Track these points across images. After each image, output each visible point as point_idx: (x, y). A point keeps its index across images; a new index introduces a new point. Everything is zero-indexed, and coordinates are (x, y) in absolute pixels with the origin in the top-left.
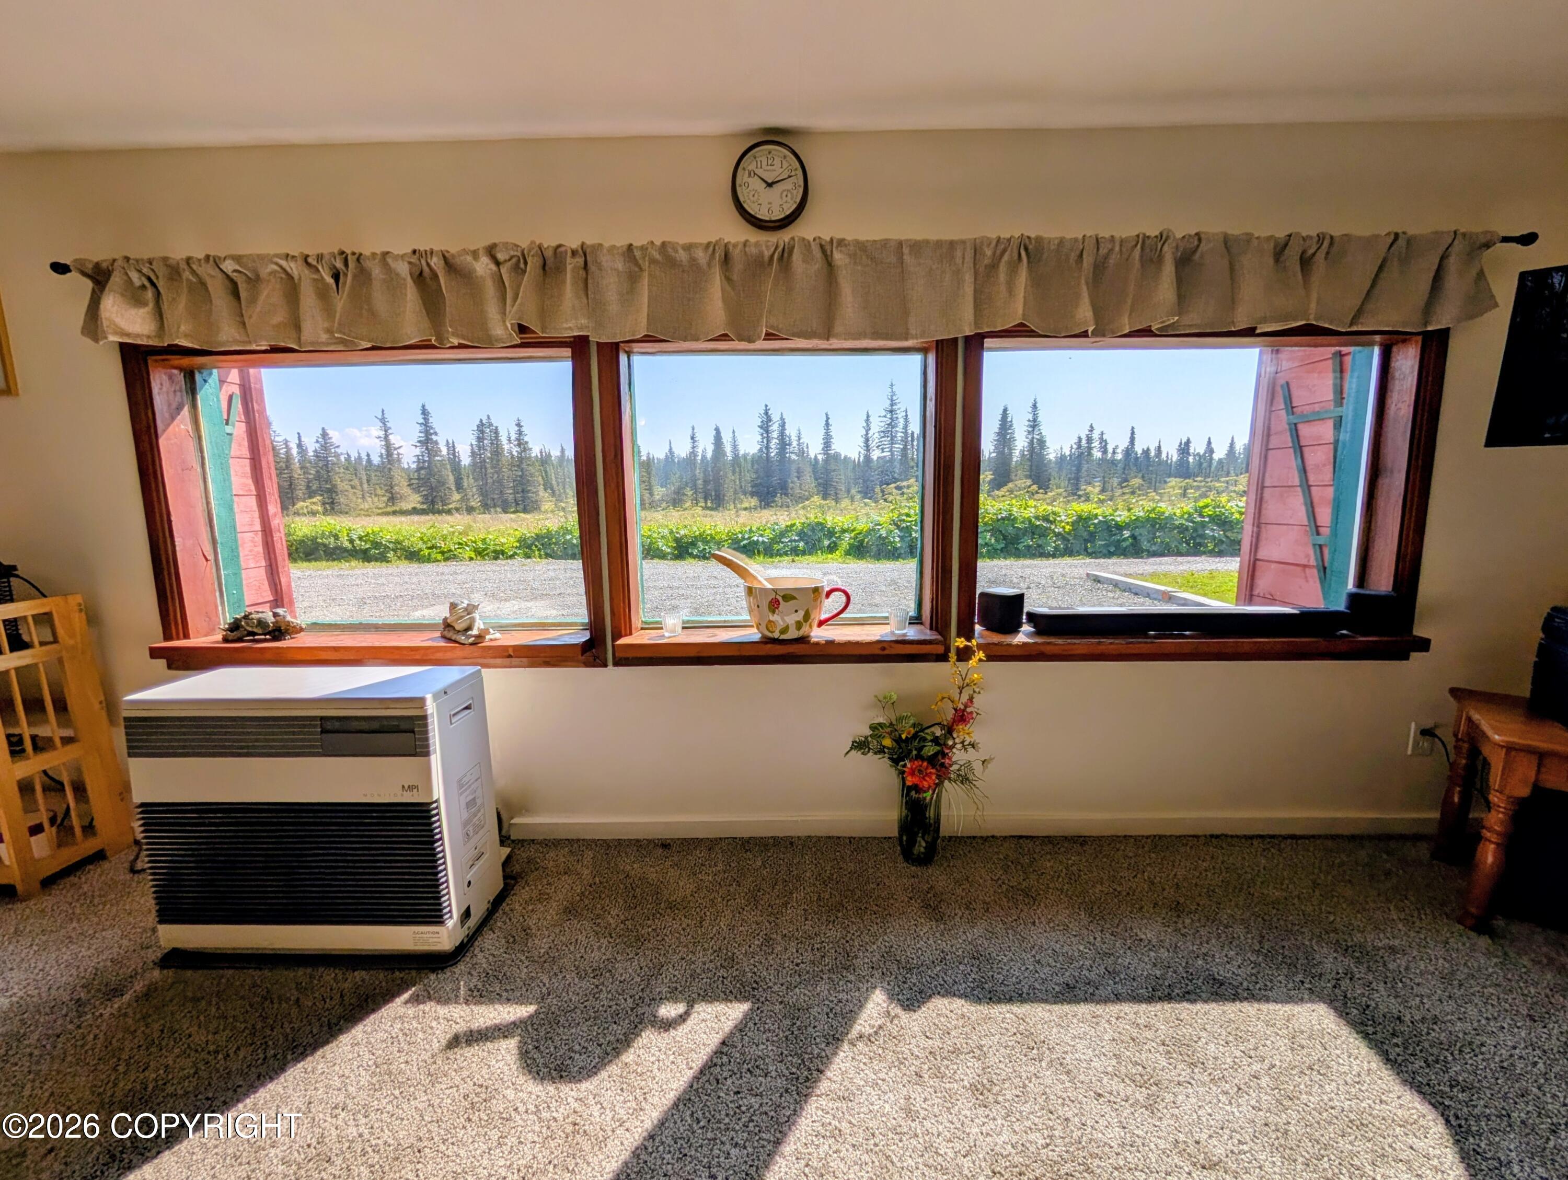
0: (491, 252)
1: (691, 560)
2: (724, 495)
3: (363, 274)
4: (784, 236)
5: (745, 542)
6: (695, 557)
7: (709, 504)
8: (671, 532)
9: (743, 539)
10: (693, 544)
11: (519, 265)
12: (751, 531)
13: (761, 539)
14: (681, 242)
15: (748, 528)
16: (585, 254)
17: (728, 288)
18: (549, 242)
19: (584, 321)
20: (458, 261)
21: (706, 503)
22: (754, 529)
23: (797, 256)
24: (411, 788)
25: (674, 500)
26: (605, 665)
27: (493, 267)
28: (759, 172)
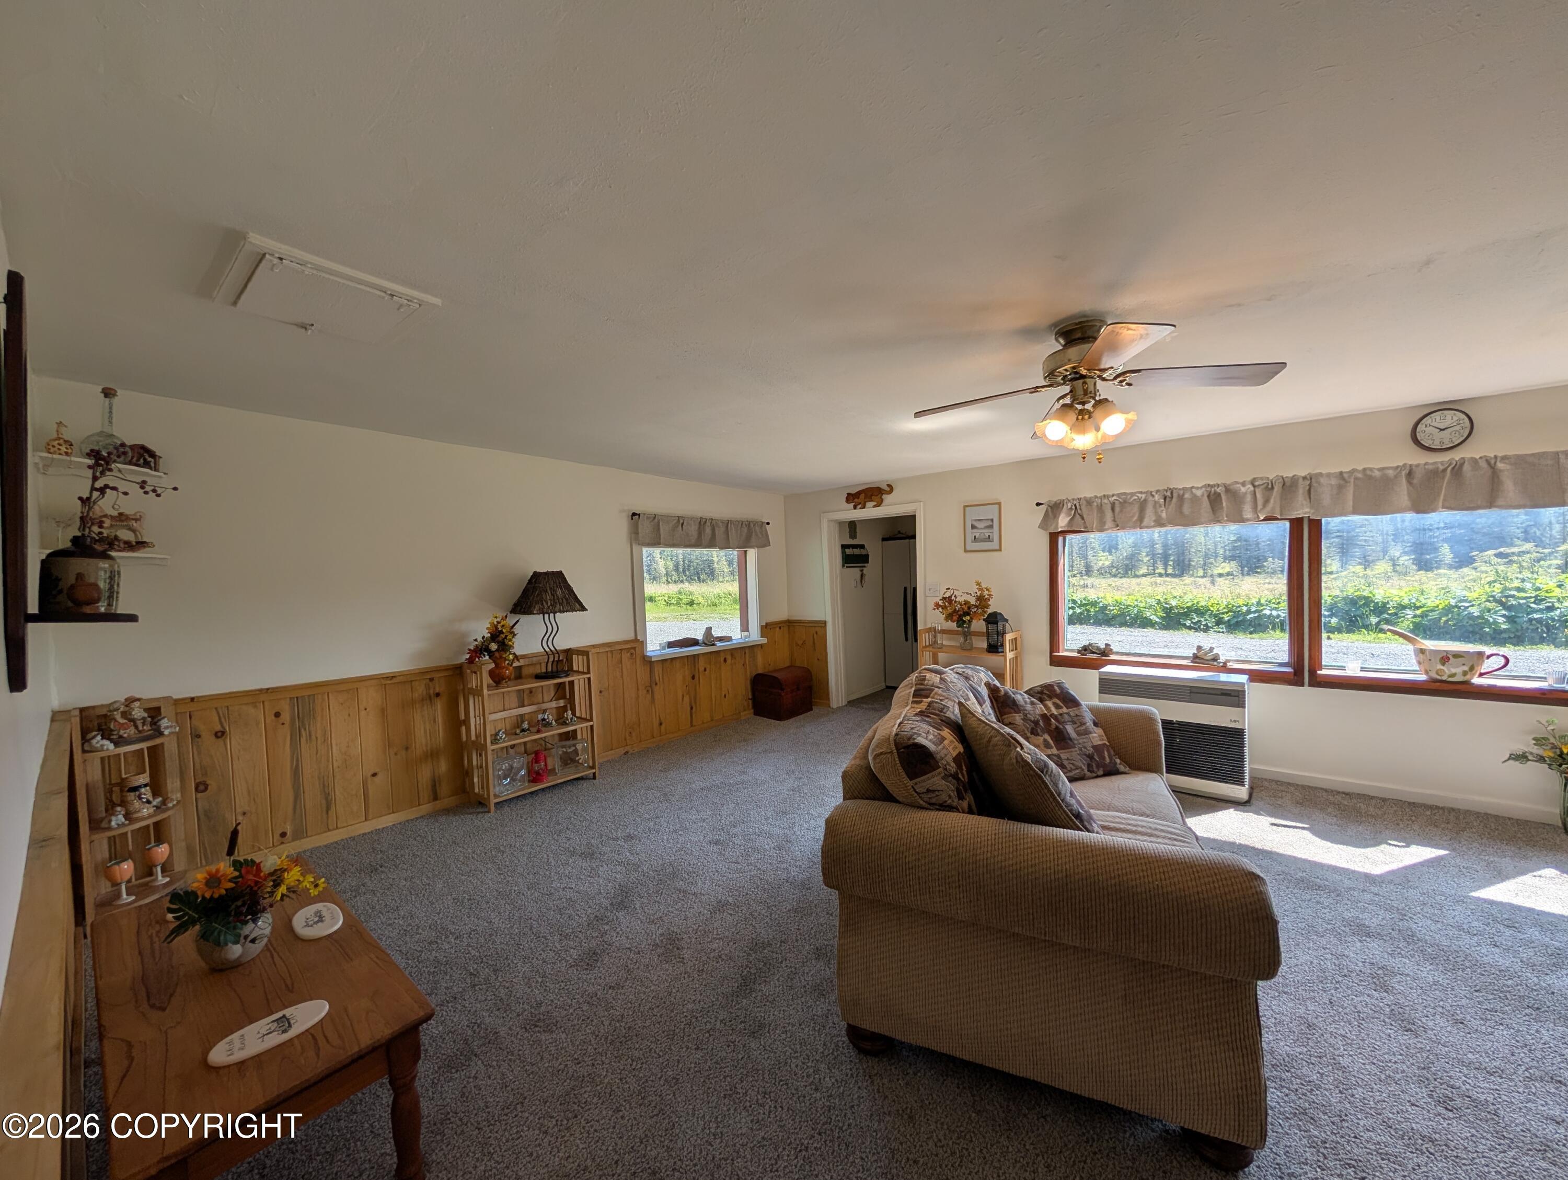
0: (1252, 483)
1: (1185, 631)
2: (1190, 560)
3: (1181, 498)
4: (1457, 455)
5: (1252, 616)
6: (1190, 628)
7: (1170, 571)
8: (1159, 602)
9: (1249, 612)
10: (1186, 615)
11: (1269, 488)
12: (1259, 603)
13: (1275, 613)
14: (1377, 467)
15: (1254, 601)
16: (1311, 480)
17: (1411, 488)
18: (1288, 474)
19: (1307, 510)
20: (1231, 487)
21: (1166, 569)
22: (1263, 601)
23: (1466, 467)
24: (1235, 721)
25: (1127, 565)
26: (1302, 685)
27: (1252, 488)
28: (1433, 424)
